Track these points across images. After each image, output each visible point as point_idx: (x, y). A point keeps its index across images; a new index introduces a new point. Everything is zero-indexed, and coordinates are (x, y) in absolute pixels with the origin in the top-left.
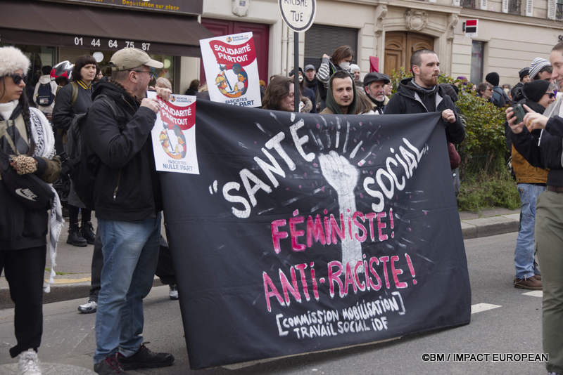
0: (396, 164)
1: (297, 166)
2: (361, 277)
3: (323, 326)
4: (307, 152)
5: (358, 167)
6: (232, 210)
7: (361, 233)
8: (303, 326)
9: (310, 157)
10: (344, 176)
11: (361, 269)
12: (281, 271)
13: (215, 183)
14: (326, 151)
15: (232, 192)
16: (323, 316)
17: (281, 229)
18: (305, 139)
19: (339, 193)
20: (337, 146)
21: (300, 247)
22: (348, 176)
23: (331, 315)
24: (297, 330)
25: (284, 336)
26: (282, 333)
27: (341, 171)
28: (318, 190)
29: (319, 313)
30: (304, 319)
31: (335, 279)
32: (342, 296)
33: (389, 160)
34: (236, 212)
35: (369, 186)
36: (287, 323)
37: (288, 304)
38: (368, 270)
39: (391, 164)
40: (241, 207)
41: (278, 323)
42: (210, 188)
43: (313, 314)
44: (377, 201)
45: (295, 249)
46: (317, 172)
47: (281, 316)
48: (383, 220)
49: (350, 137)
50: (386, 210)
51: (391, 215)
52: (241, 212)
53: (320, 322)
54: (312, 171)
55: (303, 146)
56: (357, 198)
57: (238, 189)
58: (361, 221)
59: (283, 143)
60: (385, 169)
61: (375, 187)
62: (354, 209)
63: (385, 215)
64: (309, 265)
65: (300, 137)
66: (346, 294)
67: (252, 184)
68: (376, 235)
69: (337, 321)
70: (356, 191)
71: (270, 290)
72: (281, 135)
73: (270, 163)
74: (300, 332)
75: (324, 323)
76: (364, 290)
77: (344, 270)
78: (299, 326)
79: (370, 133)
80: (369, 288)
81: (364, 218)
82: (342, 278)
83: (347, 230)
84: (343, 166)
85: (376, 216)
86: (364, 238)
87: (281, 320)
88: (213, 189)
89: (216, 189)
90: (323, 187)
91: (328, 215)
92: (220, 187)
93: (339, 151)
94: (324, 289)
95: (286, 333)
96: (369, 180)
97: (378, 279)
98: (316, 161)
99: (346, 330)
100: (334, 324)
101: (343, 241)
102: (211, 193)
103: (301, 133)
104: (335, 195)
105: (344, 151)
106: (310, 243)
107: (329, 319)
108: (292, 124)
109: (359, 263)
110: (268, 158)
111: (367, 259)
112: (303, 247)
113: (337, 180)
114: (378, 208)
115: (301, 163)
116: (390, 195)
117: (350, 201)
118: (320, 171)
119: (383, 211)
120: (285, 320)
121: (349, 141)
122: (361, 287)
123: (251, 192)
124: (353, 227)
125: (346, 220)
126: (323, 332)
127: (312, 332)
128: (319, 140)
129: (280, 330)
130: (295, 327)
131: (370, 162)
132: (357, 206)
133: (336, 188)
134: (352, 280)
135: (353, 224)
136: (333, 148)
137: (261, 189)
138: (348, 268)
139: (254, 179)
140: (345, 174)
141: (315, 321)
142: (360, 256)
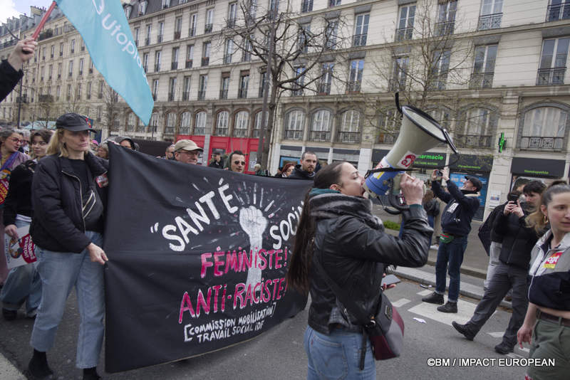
0: (294, 218)
1: (221, 216)
2: (258, 294)
3: (222, 332)
4: (232, 206)
5: (267, 218)
6: (169, 245)
7: (263, 263)
8: (207, 332)
9: (233, 210)
10: (256, 225)
11: (258, 288)
12: (200, 291)
13: (156, 225)
14: (247, 206)
15: (170, 232)
16: (224, 324)
17: (208, 260)
18: (230, 197)
19: (250, 236)
20: (255, 203)
21: (219, 273)
22: (259, 224)
23: (230, 322)
24: (200, 336)
25: (188, 342)
26: (187, 339)
27: (255, 220)
28: (234, 234)
29: (221, 321)
30: (209, 327)
31: (239, 296)
32: (241, 308)
33: (290, 215)
34: (172, 247)
35: (274, 232)
36: (193, 331)
37: (198, 316)
38: (263, 288)
39: (291, 217)
40: (177, 243)
41: (185, 332)
42: (152, 228)
43: (216, 322)
44: (277, 242)
45: (216, 275)
46: (236, 221)
47: (190, 325)
48: (280, 255)
49: (263, 198)
50: (283, 247)
51: (285, 251)
52: (177, 247)
53: (221, 328)
54: (232, 220)
55: (229, 202)
56: (264, 240)
57: (175, 230)
58: (263, 255)
59: (213, 199)
60: (287, 220)
61: (277, 233)
62: (260, 247)
63: (282, 251)
64: (223, 286)
65: (226, 196)
66: (244, 306)
67: (185, 228)
68: (273, 265)
69: (233, 326)
70: (264, 234)
71: (186, 305)
72: (212, 194)
73: (199, 214)
74: (202, 337)
75: (224, 329)
76: (258, 302)
77: (246, 290)
78: (203, 332)
79: (278, 196)
80: (261, 301)
81: (266, 253)
82: (244, 295)
83: (253, 262)
84: (257, 217)
85: (275, 252)
86: (264, 267)
87: (188, 329)
88: (154, 229)
89: (156, 229)
90: (238, 232)
91: (242, 251)
92: (160, 228)
93: (257, 206)
94: (230, 303)
95: (191, 339)
96: (274, 228)
97: (269, 295)
98: (238, 213)
99: (238, 332)
100: (231, 328)
101: (250, 269)
102: (152, 232)
103: (226, 193)
104: (247, 237)
105: (261, 206)
106: (227, 270)
107: (228, 325)
108: (220, 186)
109: (258, 284)
110: (198, 210)
111: (264, 282)
112: (221, 273)
113: (250, 227)
114: (277, 247)
115: (225, 214)
116: (286, 238)
117: (259, 241)
118: (238, 220)
119: (280, 249)
120: (192, 329)
121: (263, 201)
122: (256, 301)
123: (185, 233)
124: (258, 260)
125: (254, 255)
126: (221, 335)
127: (213, 336)
128: (241, 199)
129: (186, 337)
130: (199, 333)
131: (277, 216)
132: (263, 245)
133: (248, 232)
134: (251, 296)
135: (258, 256)
136: (252, 204)
137: (191, 232)
138: (249, 288)
139: (186, 224)
140: (257, 223)
141: (217, 328)
142: (259, 279)
